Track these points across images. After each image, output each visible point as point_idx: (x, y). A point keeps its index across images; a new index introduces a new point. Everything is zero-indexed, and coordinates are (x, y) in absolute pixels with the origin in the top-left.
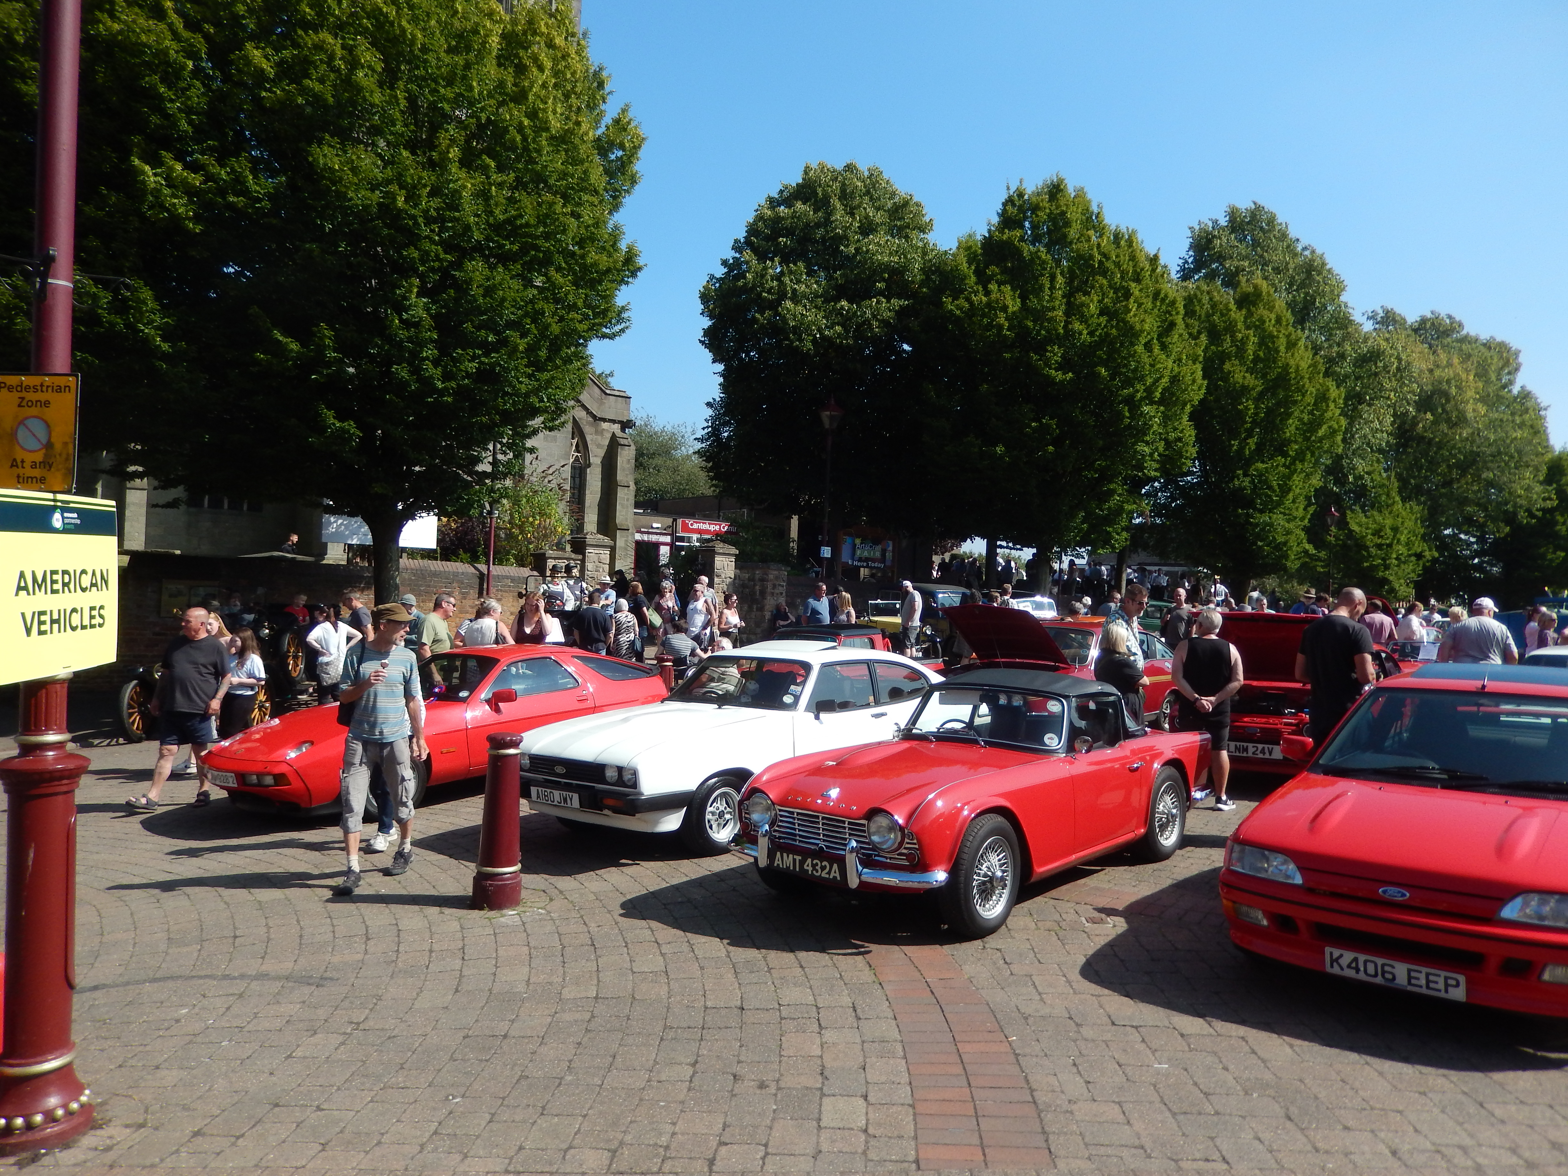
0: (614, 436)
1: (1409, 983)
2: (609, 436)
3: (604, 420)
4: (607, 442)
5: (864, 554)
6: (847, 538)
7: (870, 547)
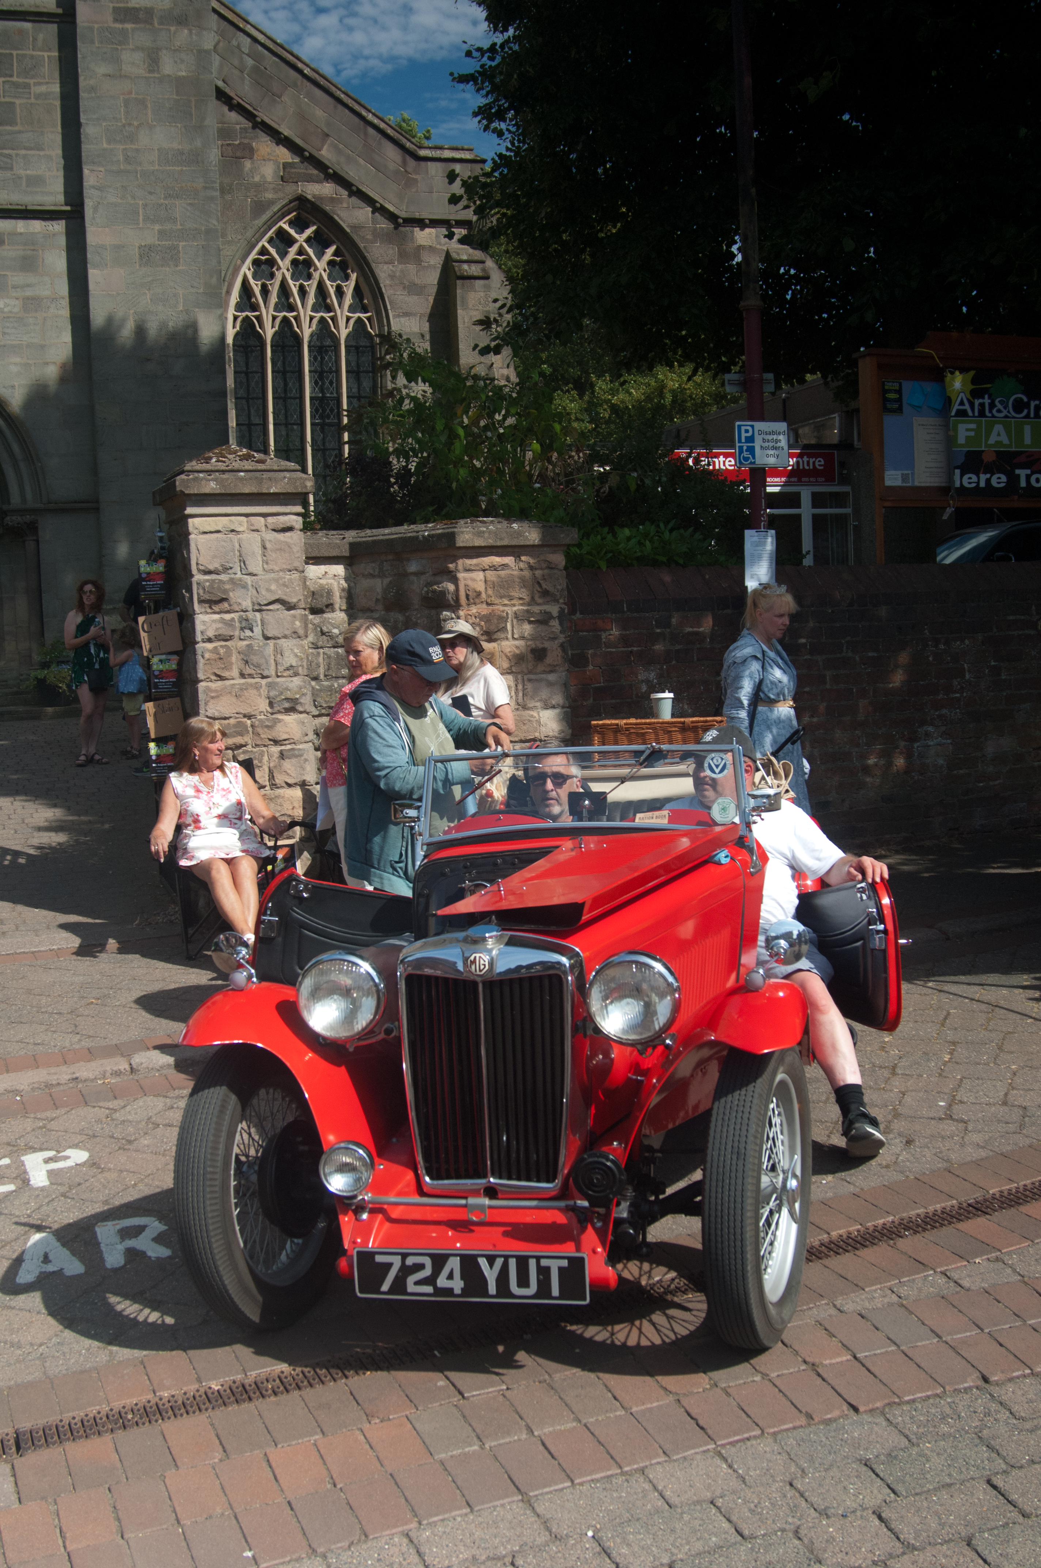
0: (449, 261)
2: (437, 261)
3: (421, 223)
4: (433, 278)
5: (991, 441)
6: (908, 387)
7: (1019, 406)
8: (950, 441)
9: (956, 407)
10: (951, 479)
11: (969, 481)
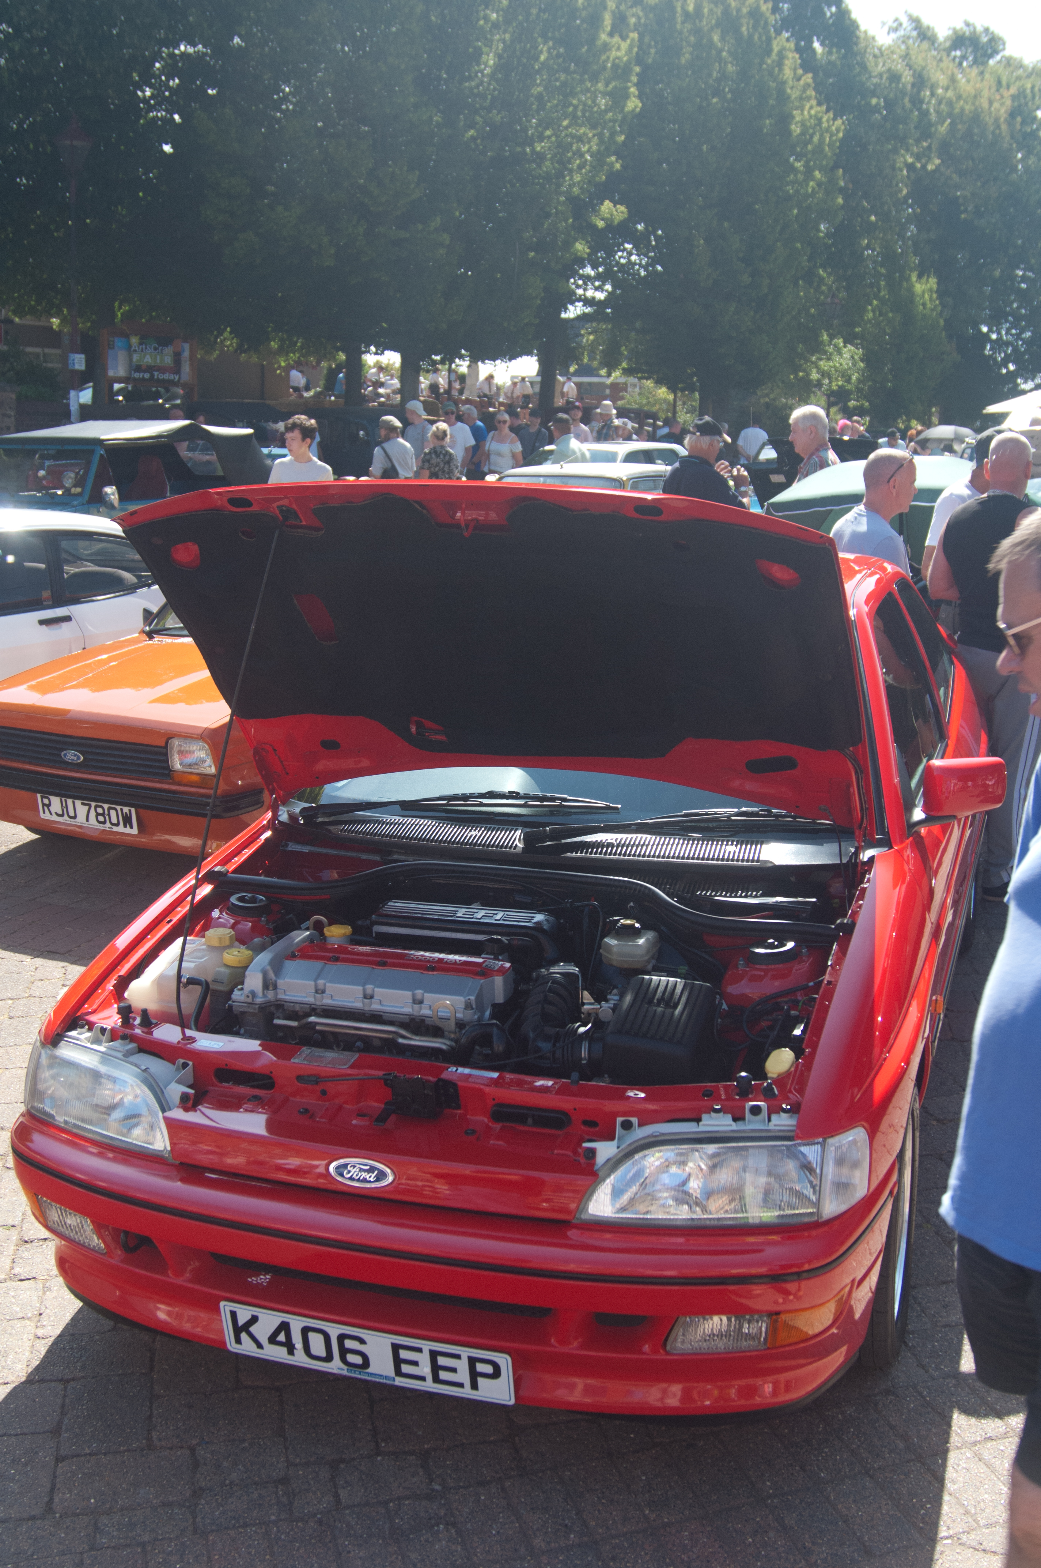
1: (398, 1372)
5: (146, 360)
6: (117, 339)
7: (155, 349)
8: (131, 360)
9: (133, 348)
10: (130, 374)
11: (137, 375)
